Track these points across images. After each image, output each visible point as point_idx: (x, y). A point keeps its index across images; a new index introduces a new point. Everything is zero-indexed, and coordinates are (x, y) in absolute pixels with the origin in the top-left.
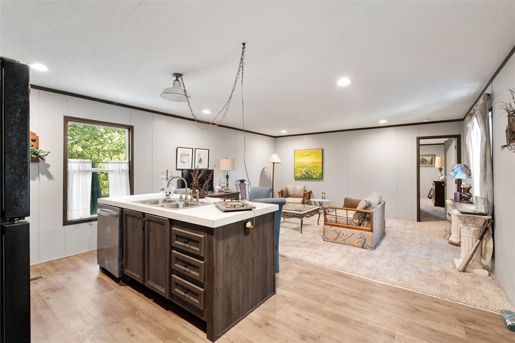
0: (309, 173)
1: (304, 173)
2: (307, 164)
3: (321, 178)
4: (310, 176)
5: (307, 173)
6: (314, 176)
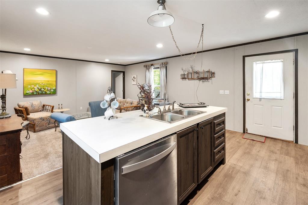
0: (43, 90)
1: (37, 90)
2: (40, 82)
3: (54, 93)
4: (43, 92)
5: (40, 90)
6: (48, 92)
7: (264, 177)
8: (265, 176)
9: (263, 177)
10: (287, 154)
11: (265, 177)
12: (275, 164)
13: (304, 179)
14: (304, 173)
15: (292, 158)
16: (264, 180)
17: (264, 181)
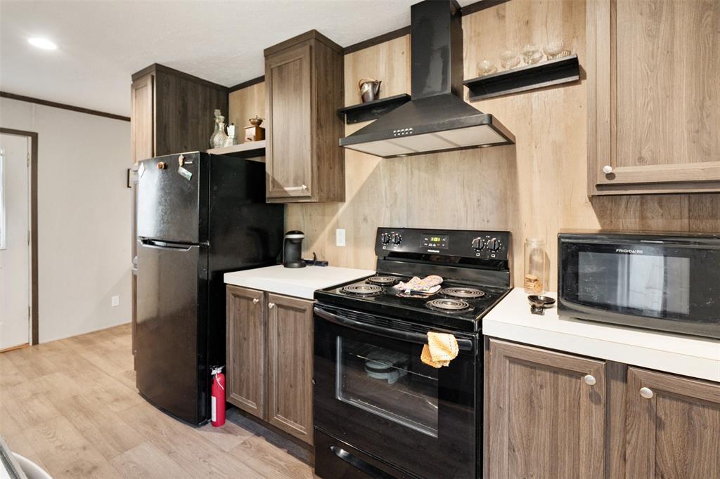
7: (50, 438)
8: (50, 436)
9: (51, 440)
10: (41, 371)
11: (53, 437)
12: (41, 402)
13: (107, 392)
14: (98, 384)
15: (58, 374)
16: (58, 443)
17: (60, 444)
